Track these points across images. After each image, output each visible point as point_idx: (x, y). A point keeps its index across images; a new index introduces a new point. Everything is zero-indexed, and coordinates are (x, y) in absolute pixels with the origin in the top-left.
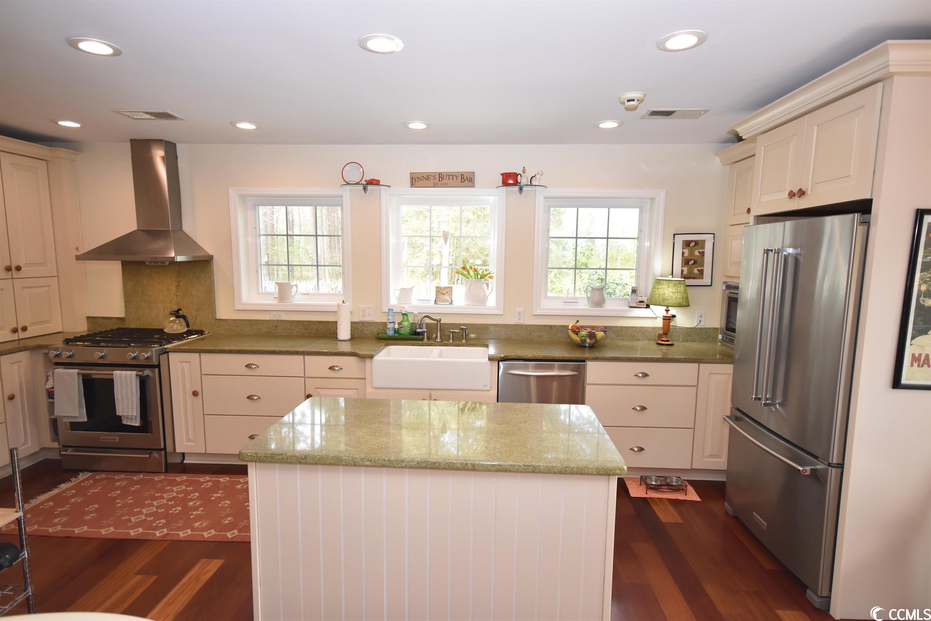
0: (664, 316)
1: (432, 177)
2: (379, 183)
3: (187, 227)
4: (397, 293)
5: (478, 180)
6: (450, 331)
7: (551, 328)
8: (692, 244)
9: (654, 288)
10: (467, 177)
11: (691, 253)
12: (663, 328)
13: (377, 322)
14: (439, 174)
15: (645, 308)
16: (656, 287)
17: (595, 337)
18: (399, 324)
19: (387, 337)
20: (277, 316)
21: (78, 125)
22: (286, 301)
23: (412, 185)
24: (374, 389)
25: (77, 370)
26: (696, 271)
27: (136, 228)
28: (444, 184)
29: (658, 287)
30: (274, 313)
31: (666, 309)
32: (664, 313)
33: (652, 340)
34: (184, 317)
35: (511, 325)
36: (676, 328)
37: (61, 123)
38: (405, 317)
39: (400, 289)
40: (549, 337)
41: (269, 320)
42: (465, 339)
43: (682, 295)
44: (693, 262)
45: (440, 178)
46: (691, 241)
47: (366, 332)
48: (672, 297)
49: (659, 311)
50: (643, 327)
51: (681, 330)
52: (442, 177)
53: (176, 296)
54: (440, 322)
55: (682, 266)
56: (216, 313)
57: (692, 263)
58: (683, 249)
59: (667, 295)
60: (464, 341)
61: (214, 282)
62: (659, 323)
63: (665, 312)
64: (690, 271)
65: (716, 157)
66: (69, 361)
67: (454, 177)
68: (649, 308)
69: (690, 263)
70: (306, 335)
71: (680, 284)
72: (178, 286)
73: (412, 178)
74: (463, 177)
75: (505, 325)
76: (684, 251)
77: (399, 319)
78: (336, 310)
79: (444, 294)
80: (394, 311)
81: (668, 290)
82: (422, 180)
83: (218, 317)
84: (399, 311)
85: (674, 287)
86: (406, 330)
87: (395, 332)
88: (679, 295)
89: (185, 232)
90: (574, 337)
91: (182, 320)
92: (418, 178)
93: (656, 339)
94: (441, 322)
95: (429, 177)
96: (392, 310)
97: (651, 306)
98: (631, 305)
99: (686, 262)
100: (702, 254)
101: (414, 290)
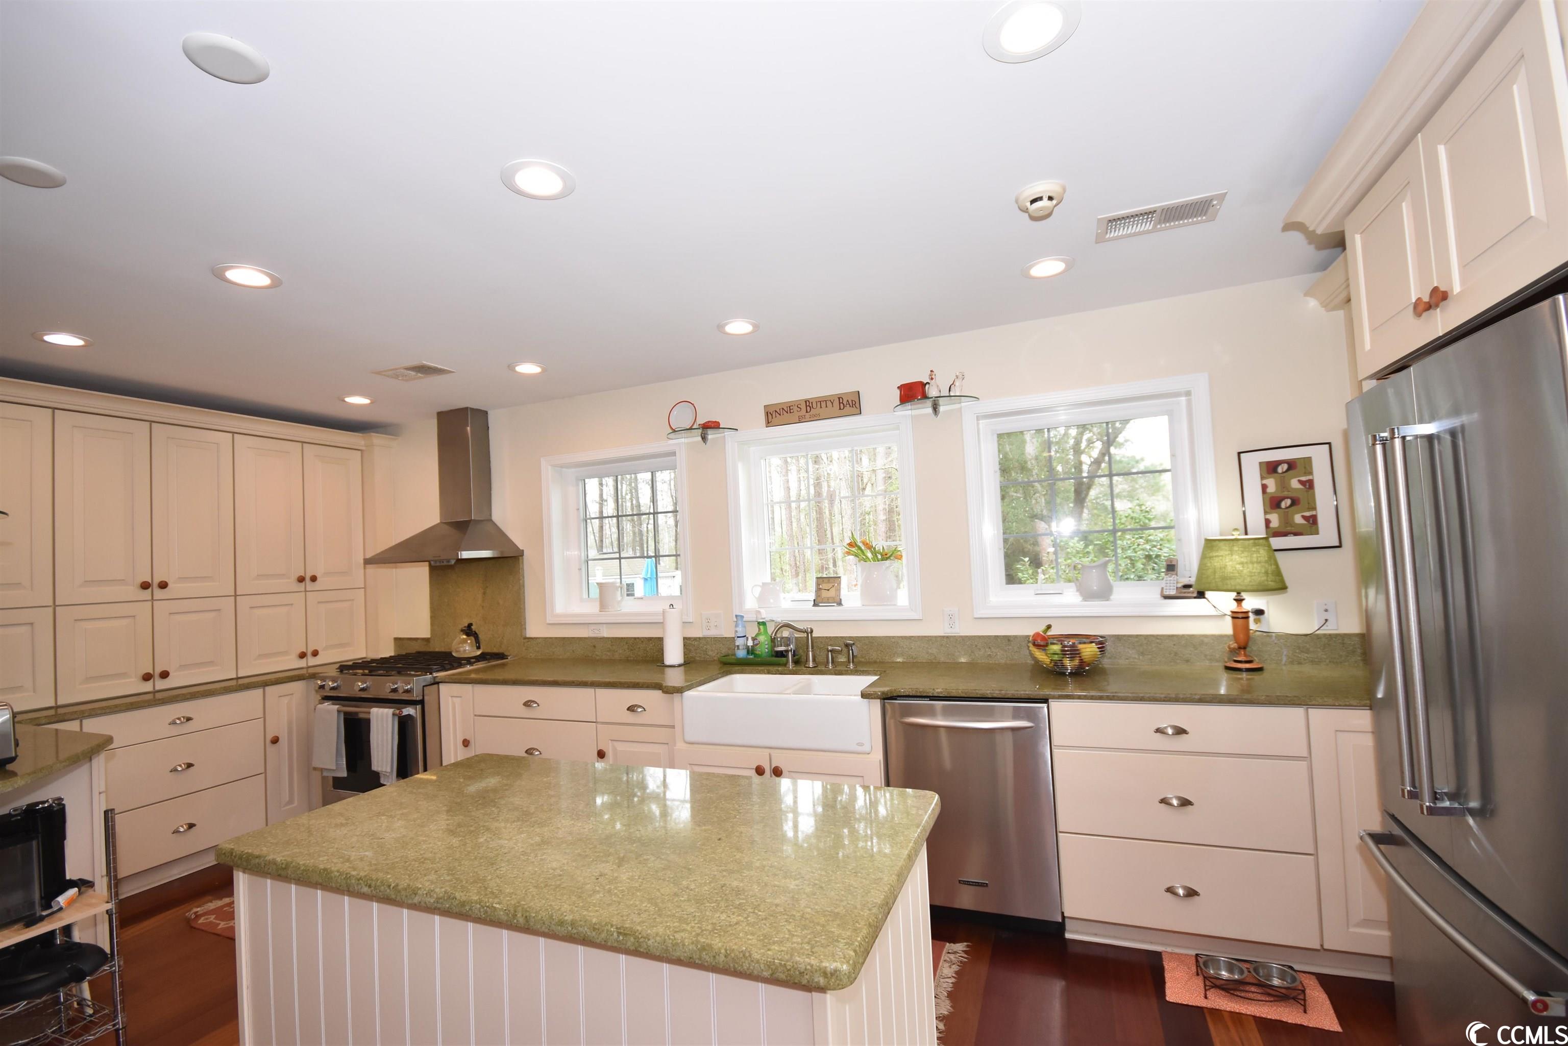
0: (1233, 612)
1: (795, 408)
2: (720, 425)
3: (497, 516)
4: (757, 591)
5: (866, 402)
6: (828, 649)
7: (1009, 640)
8: (1282, 468)
9: (1204, 557)
10: (848, 401)
11: (1283, 484)
12: (1235, 636)
13: (726, 638)
14: (806, 402)
15: (1195, 598)
16: (1207, 555)
17: (1079, 654)
18: (754, 639)
19: (733, 661)
20: (597, 632)
21: (366, 401)
22: (607, 610)
23: (768, 423)
24: (688, 745)
25: (338, 706)
26: (1298, 519)
27: (439, 521)
28: (815, 416)
29: (1211, 554)
30: (593, 627)
31: (1236, 598)
32: (1234, 606)
33: (1217, 661)
34: (476, 635)
35: (936, 637)
36: (1271, 637)
37: (348, 400)
38: (761, 627)
39: (761, 584)
40: (1007, 658)
41: (585, 638)
42: (853, 662)
43: (1262, 567)
44: (1289, 502)
45: (808, 407)
46: (1279, 463)
47: (710, 653)
48: (1240, 572)
49: (1223, 601)
50: (1193, 635)
51: (1282, 641)
52: (811, 405)
53: (483, 607)
54: (811, 635)
55: (1266, 513)
56: (525, 629)
57: (1288, 505)
58: (1262, 478)
59: (1229, 569)
60: (851, 666)
61: (524, 586)
63: (1235, 603)
64: (1286, 520)
65: (1308, 298)
66: (335, 695)
67: (829, 404)
68: (1204, 598)
69: (1283, 505)
70: (632, 658)
71: (1255, 545)
72: (484, 593)
73: (767, 414)
74: (841, 401)
75: (925, 637)
76: (1265, 482)
77: (752, 631)
78: (662, 621)
79: (828, 590)
80: (744, 619)
81: (1231, 560)
82: (782, 414)
83: (528, 636)
84: (755, 619)
85: (1243, 552)
86: (764, 649)
87: (748, 653)
88: (1257, 568)
89: (496, 522)
90: (1040, 655)
91: (473, 640)
92: (776, 411)
93: (1226, 660)
94: (814, 635)
95: (791, 408)
96: (742, 617)
97: (1208, 594)
98: (1167, 593)
99: (1273, 503)
100: (1309, 485)
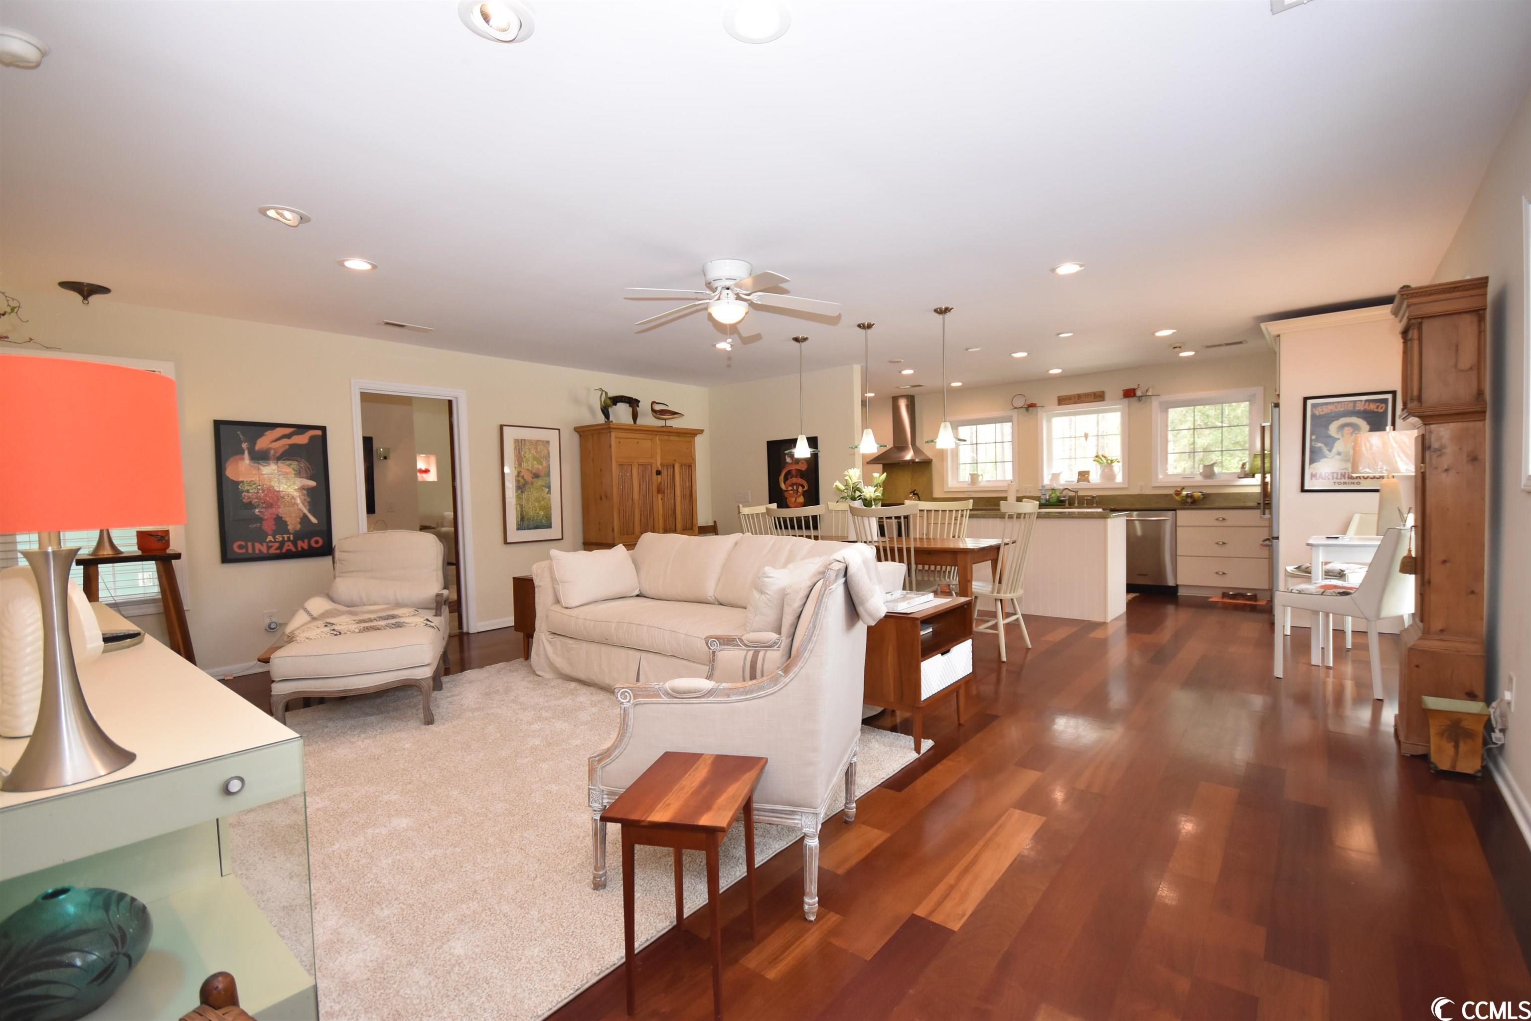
1: (1073, 398)
2: (1036, 405)
4: (1050, 477)
5: (1107, 396)
6: (1084, 498)
7: (1167, 496)
10: (1099, 395)
14: (1078, 395)
15: (1251, 478)
18: (1049, 496)
20: (970, 495)
21: (873, 395)
22: (976, 484)
23: (1059, 404)
27: (893, 446)
28: (1082, 401)
29: (1255, 460)
30: (968, 493)
34: (917, 494)
35: (1134, 495)
38: (1053, 490)
39: (1051, 473)
45: (1079, 398)
50: (1248, 492)
52: (1081, 397)
54: (1077, 494)
56: (933, 494)
60: (1095, 505)
61: (932, 475)
62: (1258, 490)
67: (1089, 396)
72: (912, 475)
73: (1059, 399)
74: (1096, 395)
75: (1129, 495)
78: (1007, 490)
79: (1084, 476)
82: (1066, 400)
83: (934, 497)
84: (1050, 487)
86: (1054, 500)
87: (1046, 501)
91: (916, 496)
92: (1064, 399)
94: (1080, 494)
95: (1071, 397)
98: (1240, 476)
101: (1061, 475)
